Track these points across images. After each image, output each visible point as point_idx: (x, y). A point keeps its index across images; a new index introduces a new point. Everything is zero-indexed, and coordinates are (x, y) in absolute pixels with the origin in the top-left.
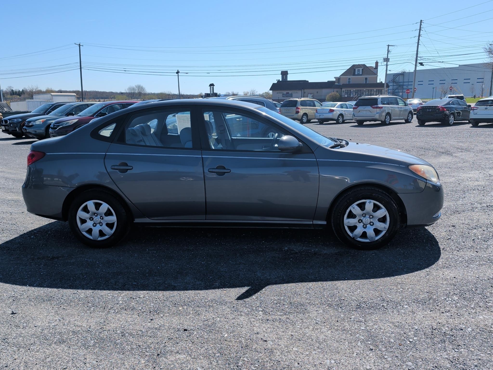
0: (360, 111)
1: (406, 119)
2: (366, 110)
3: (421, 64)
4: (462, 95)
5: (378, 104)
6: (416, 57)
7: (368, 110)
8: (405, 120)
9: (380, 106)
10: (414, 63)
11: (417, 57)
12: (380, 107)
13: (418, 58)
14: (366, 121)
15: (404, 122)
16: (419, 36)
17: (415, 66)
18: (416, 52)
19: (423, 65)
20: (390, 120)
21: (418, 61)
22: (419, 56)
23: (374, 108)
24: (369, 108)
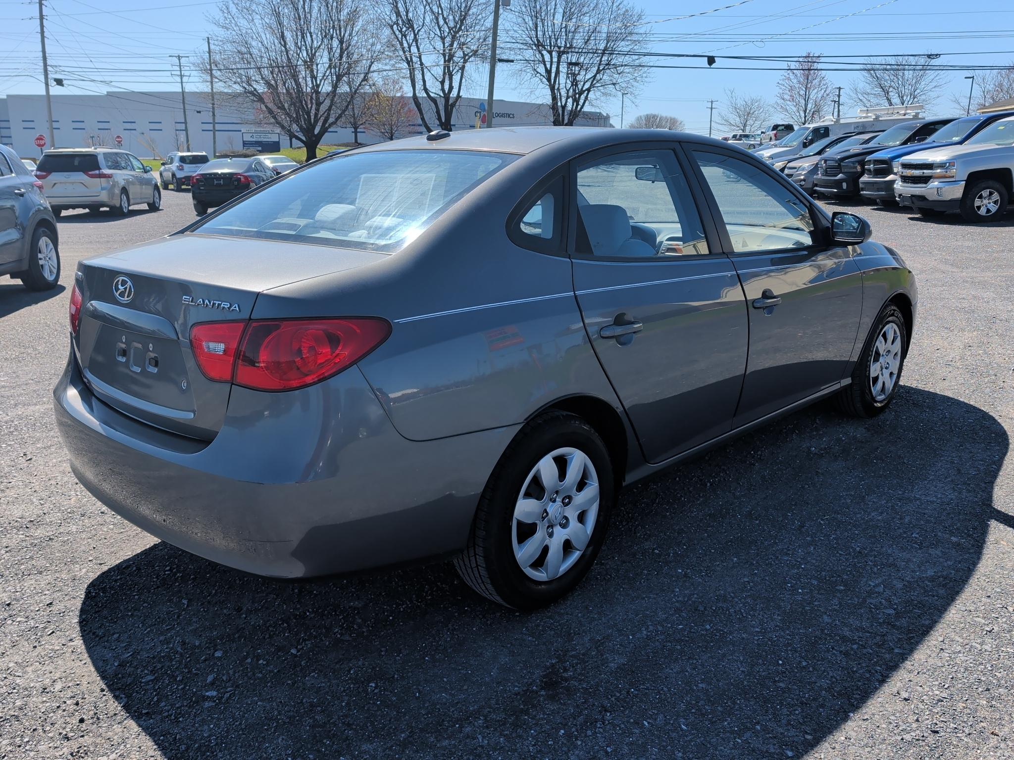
0: (55, 184)
1: (152, 202)
2: (73, 181)
3: (59, 82)
4: (204, 153)
5: (101, 167)
6: (42, 64)
7: (79, 181)
8: (149, 204)
9: (107, 171)
10: (42, 78)
11: (45, 65)
12: (105, 174)
13: (49, 68)
14: (67, 207)
15: (145, 209)
16: (42, 17)
17: (44, 85)
18: (41, 54)
19: (62, 85)
20: (129, 205)
21: (51, 76)
22: (49, 62)
23: (92, 176)
24: (80, 177)
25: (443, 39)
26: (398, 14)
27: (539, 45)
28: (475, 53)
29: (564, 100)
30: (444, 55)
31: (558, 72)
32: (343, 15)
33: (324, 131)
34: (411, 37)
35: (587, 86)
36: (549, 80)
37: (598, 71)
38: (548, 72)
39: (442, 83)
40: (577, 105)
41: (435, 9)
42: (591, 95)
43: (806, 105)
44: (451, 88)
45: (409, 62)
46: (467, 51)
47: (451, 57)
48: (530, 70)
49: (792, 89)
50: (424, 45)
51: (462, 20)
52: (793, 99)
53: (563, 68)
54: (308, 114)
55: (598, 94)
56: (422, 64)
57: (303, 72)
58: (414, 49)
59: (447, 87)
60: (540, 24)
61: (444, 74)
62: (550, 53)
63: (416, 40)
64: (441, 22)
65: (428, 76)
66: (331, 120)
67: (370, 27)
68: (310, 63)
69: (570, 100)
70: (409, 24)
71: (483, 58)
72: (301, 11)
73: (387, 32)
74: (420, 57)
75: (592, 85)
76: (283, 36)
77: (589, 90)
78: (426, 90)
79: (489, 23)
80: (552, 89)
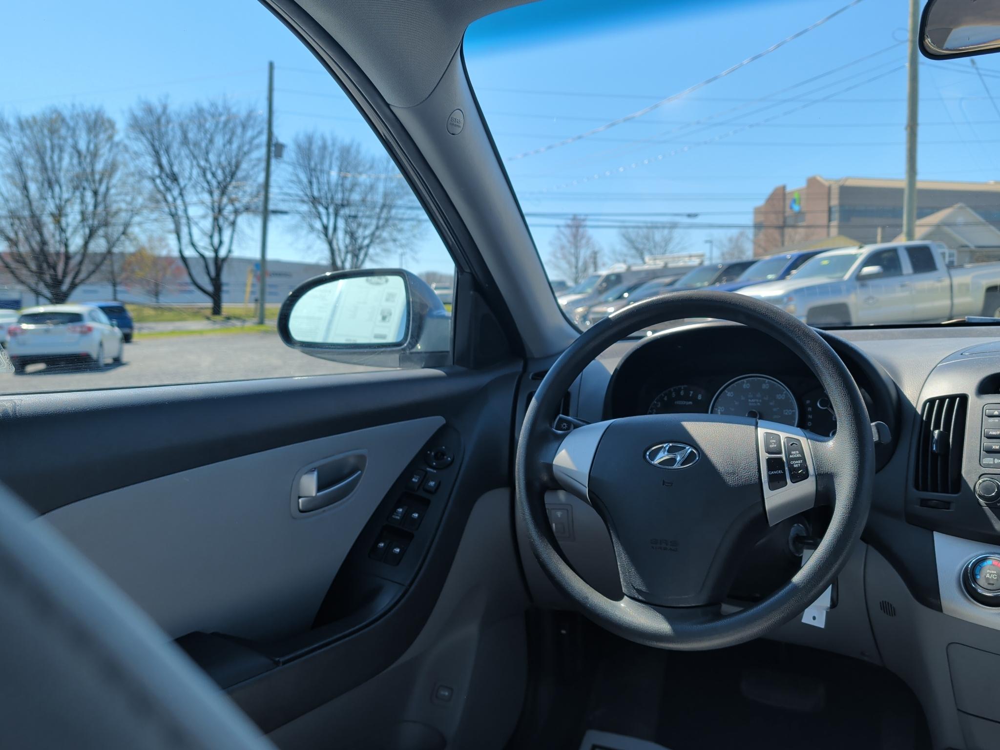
25: (211, 193)
26: (161, 166)
27: (315, 201)
28: (247, 209)
29: (343, 255)
30: (213, 209)
31: (335, 229)
32: (99, 166)
33: (73, 286)
34: (176, 192)
35: (366, 242)
36: (326, 235)
37: (377, 228)
38: (326, 228)
39: (211, 237)
40: (357, 260)
41: (203, 163)
42: (371, 251)
43: (577, 262)
44: (221, 243)
45: (174, 215)
46: (238, 205)
47: (220, 211)
48: (305, 225)
49: (563, 248)
50: (191, 197)
51: (233, 175)
52: (564, 257)
53: (341, 224)
54: (54, 268)
55: (378, 250)
56: (188, 218)
57: (49, 227)
58: (179, 202)
59: (216, 240)
60: (314, 180)
61: (213, 229)
62: (327, 208)
63: (181, 194)
64: (209, 176)
65: (195, 231)
66: (82, 276)
67: (131, 180)
68: (58, 216)
69: (349, 257)
70: (174, 178)
71: (255, 212)
72: (47, 160)
73: (147, 185)
74: (186, 211)
75: (371, 242)
76: (25, 188)
77: (368, 246)
78: (193, 245)
79: (261, 178)
80: (330, 243)
